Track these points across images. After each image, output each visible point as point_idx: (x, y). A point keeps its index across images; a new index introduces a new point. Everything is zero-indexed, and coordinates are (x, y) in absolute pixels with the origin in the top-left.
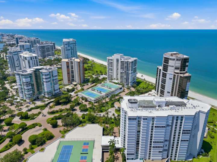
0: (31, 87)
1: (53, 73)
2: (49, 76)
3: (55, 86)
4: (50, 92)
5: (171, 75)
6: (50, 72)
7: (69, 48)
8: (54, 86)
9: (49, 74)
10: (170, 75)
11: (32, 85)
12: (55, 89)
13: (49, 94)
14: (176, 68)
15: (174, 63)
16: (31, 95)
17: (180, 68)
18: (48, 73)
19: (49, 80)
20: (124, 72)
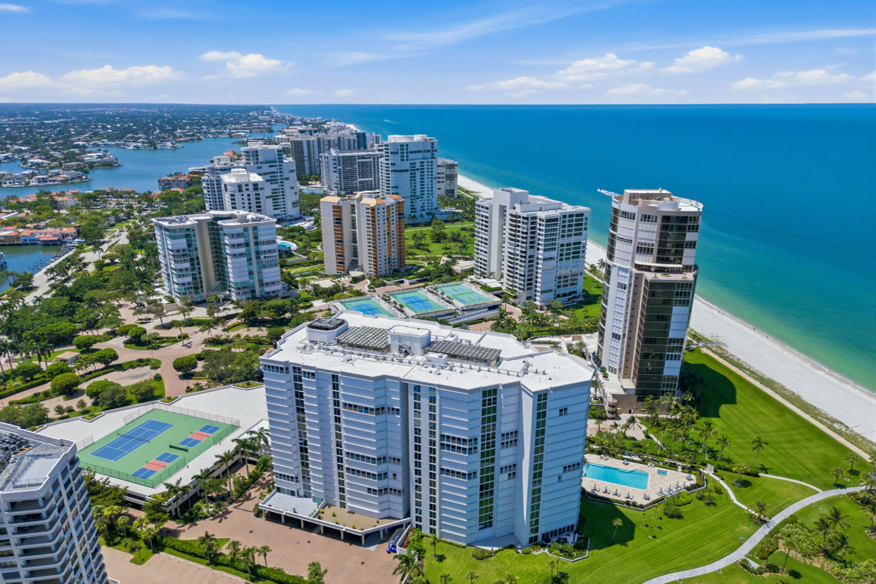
0: (187, 265)
1: (260, 233)
2: (241, 240)
3: (264, 271)
4: (243, 288)
5: (623, 274)
6: (246, 229)
7: (406, 165)
8: (260, 273)
9: (243, 234)
10: (621, 273)
11: (192, 260)
12: (265, 281)
13: (241, 291)
14: (642, 249)
15: (634, 227)
16: (187, 286)
17: (656, 248)
18: (241, 230)
19: (243, 250)
20: (518, 252)
